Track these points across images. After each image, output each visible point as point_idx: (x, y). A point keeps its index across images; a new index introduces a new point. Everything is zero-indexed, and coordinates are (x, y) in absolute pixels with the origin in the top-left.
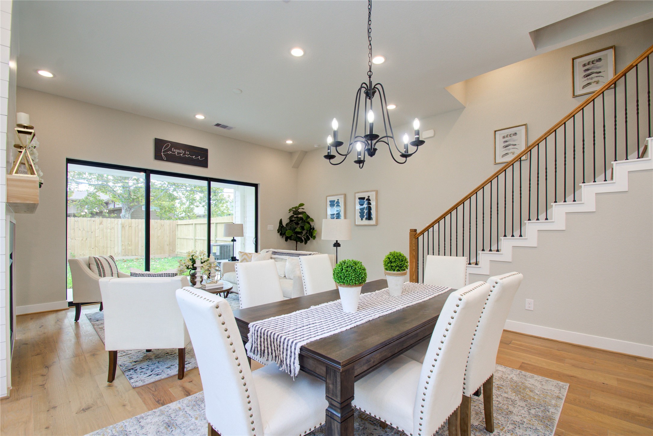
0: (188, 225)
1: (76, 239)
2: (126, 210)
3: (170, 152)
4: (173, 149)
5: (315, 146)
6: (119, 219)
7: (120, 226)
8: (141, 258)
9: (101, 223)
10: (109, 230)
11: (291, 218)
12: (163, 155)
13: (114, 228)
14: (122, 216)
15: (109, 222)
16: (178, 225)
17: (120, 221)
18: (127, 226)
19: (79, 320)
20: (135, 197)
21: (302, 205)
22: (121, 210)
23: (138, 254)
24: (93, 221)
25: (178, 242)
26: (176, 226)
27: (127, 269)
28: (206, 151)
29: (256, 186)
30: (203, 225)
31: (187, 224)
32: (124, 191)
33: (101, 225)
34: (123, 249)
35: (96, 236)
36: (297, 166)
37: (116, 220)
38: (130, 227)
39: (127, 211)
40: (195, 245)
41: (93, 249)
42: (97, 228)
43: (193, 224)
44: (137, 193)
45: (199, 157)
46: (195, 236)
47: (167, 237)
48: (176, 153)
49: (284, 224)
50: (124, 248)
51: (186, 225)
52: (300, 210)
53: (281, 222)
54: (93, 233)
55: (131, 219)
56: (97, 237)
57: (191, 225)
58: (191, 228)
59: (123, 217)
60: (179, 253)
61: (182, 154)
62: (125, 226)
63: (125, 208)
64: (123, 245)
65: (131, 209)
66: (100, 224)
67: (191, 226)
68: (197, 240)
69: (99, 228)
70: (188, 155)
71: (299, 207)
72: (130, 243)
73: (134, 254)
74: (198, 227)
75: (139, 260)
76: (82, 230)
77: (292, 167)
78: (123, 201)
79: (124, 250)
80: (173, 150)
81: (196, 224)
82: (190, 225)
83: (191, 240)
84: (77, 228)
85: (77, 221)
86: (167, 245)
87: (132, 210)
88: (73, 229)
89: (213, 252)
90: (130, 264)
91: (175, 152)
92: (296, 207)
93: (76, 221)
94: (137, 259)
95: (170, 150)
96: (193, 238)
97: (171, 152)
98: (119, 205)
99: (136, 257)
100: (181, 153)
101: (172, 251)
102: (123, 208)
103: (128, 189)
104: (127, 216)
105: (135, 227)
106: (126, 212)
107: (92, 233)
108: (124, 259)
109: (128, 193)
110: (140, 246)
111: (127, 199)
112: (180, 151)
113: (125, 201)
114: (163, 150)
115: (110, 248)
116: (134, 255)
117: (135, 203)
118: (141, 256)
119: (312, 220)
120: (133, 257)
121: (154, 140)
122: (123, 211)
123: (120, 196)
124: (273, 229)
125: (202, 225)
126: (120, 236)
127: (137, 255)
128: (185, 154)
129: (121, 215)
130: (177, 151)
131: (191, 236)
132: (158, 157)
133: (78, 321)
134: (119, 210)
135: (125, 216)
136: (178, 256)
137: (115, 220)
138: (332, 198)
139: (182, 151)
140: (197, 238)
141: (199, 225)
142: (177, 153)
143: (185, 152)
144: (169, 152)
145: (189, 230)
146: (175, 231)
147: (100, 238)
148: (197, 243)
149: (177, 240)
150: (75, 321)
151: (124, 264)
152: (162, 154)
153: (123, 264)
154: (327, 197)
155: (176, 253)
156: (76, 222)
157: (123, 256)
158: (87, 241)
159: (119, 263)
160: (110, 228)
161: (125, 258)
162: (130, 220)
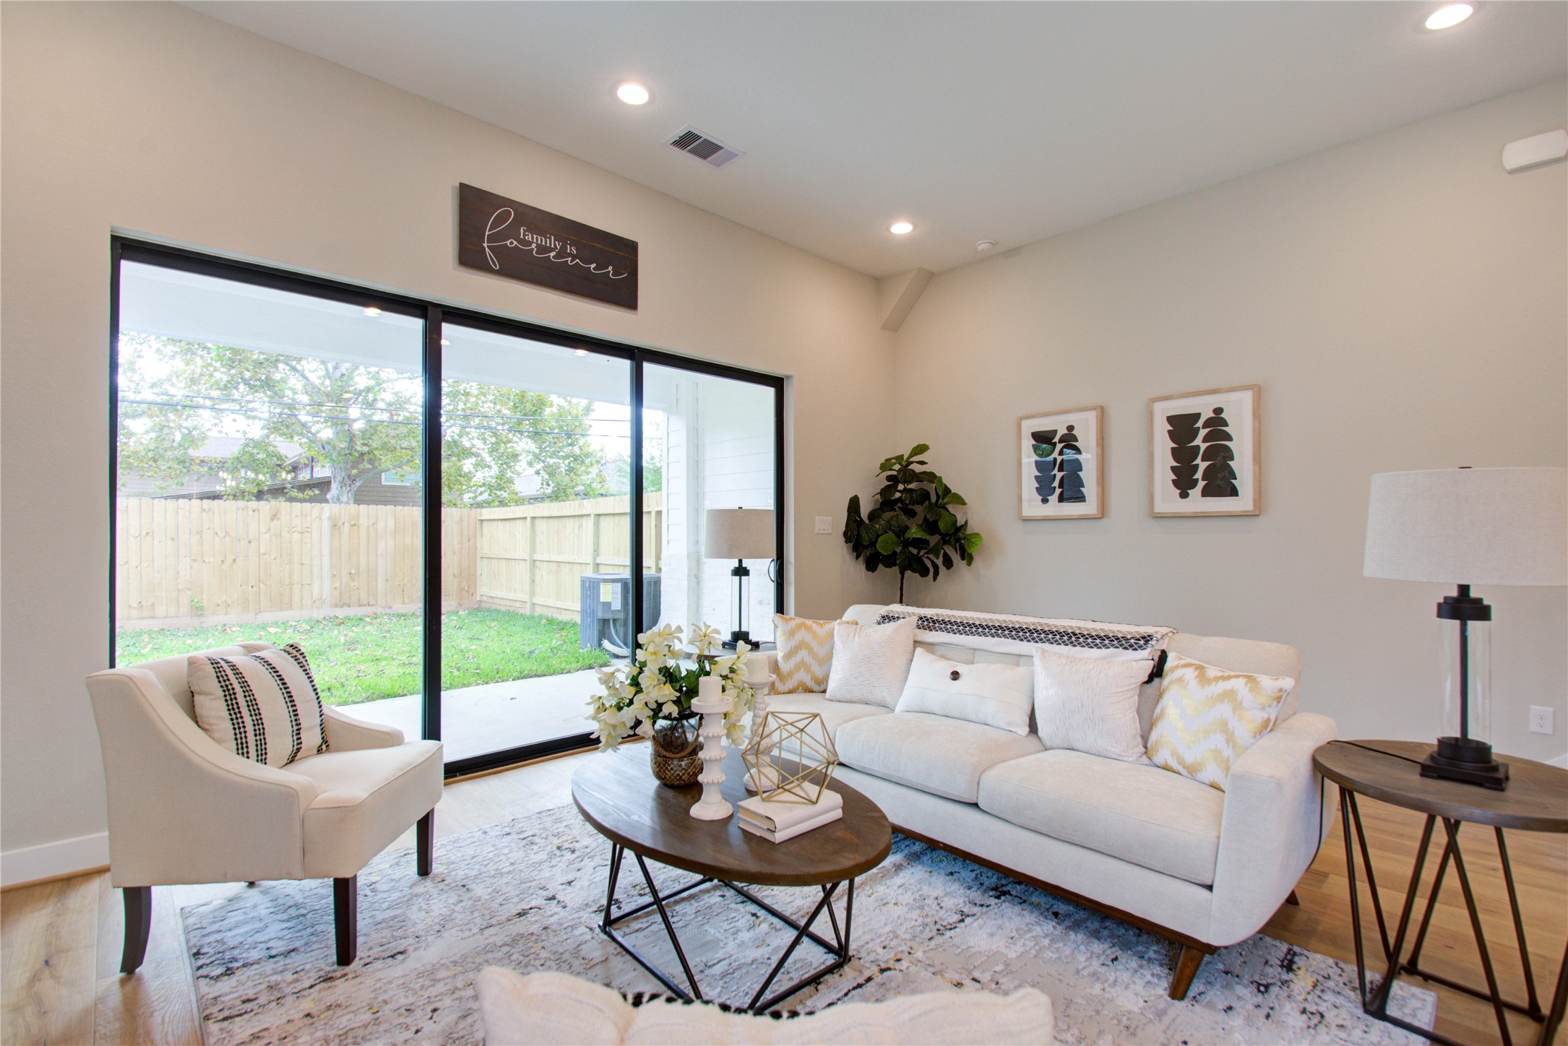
0: (512, 521)
1: (207, 560)
2: (343, 483)
3: (511, 243)
4: (522, 231)
5: (981, 247)
6: (324, 505)
7: (326, 525)
8: (383, 612)
9: (274, 517)
10: (296, 536)
11: (885, 492)
12: (487, 249)
13: (309, 530)
14: (333, 498)
15: (293, 512)
16: (482, 520)
17: (327, 510)
18: (346, 525)
19: (140, 963)
20: (366, 449)
21: (921, 449)
22: (330, 482)
23: (377, 602)
24: (254, 511)
25: (482, 567)
26: (478, 523)
27: (349, 649)
28: (630, 249)
29: (777, 383)
30: (556, 520)
31: (510, 519)
32: (337, 433)
33: (275, 521)
34: (336, 588)
35: (262, 551)
36: (895, 326)
37: (317, 506)
38: (355, 527)
39: (345, 485)
40: (534, 576)
41: (252, 587)
42: (263, 530)
43: (525, 518)
44: (370, 438)
45: (610, 268)
46: (533, 549)
47: (454, 553)
48: (534, 246)
49: (865, 510)
50: (337, 585)
51: (505, 520)
52: (917, 468)
53: (854, 504)
54: (253, 543)
55: (356, 506)
56: (264, 554)
57: (521, 521)
58: (521, 529)
59: (335, 500)
60: (484, 599)
61: (552, 254)
62: (340, 524)
63: (339, 478)
64: (334, 576)
65: (354, 480)
66: (272, 520)
67: (520, 523)
68: (537, 563)
69: (269, 530)
70: (574, 257)
71: (911, 456)
72: (353, 572)
73: (366, 603)
74: (541, 525)
75: (378, 620)
76: (221, 534)
77: (883, 327)
78: (334, 461)
79: (338, 591)
80: (524, 235)
81: (535, 518)
82: (517, 521)
83: (520, 562)
84: (209, 528)
85: (210, 510)
86: (454, 575)
87: (358, 484)
88: (198, 533)
89: (602, 600)
90: (357, 633)
91: (530, 244)
92: (898, 457)
93: (207, 509)
94: (375, 616)
95: (512, 232)
96: (527, 557)
97: (515, 243)
98: (322, 472)
99: (370, 610)
100: (551, 250)
101: (468, 591)
102: (335, 477)
103: (346, 427)
104: (344, 499)
105: (368, 527)
106: (341, 487)
107: (250, 542)
108: (337, 617)
109: (348, 440)
110: (380, 580)
111: (346, 455)
112: (546, 243)
113: (340, 458)
114: (487, 233)
115: (300, 586)
116: (364, 605)
117: (365, 463)
118: (384, 607)
119: (960, 500)
120: (363, 609)
121: (457, 192)
122: (334, 486)
123: (326, 446)
124: (830, 532)
125: (552, 520)
126: (326, 551)
127: (373, 605)
128: (561, 254)
129: (329, 496)
130: (535, 240)
131: (522, 552)
132: (470, 257)
133: (138, 970)
134: (324, 485)
135: (338, 500)
136: (484, 605)
137: (312, 508)
138: (1043, 425)
139: (552, 242)
140: (538, 556)
141: (545, 520)
142: (538, 246)
143: (564, 248)
144: (508, 242)
145: (515, 536)
146: (475, 537)
147: (273, 557)
148: (537, 570)
149: (479, 562)
150: (122, 970)
151: (339, 632)
152: (485, 245)
153: (336, 632)
154: (1021, 419)
155: (478, 599)
156: (204, 513)
157: (336, 606)
158: (235, 567)
159: (323, 628)
160: (299, 529)
161: (341, 613)
162: (353, 507)
